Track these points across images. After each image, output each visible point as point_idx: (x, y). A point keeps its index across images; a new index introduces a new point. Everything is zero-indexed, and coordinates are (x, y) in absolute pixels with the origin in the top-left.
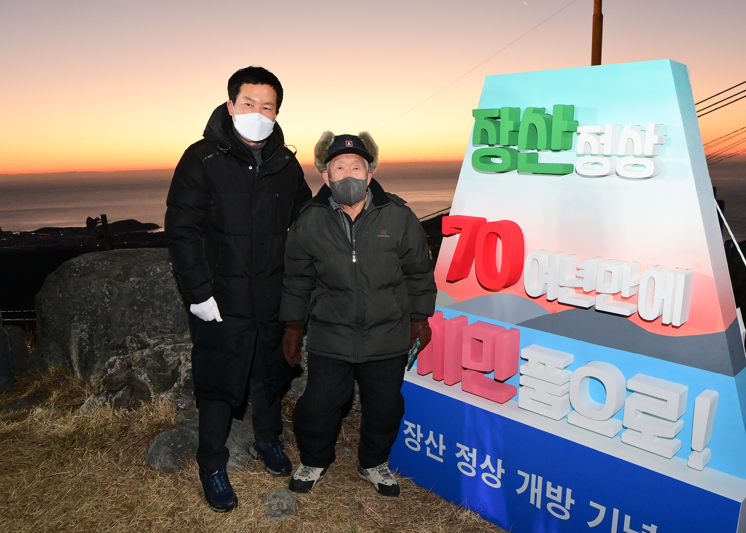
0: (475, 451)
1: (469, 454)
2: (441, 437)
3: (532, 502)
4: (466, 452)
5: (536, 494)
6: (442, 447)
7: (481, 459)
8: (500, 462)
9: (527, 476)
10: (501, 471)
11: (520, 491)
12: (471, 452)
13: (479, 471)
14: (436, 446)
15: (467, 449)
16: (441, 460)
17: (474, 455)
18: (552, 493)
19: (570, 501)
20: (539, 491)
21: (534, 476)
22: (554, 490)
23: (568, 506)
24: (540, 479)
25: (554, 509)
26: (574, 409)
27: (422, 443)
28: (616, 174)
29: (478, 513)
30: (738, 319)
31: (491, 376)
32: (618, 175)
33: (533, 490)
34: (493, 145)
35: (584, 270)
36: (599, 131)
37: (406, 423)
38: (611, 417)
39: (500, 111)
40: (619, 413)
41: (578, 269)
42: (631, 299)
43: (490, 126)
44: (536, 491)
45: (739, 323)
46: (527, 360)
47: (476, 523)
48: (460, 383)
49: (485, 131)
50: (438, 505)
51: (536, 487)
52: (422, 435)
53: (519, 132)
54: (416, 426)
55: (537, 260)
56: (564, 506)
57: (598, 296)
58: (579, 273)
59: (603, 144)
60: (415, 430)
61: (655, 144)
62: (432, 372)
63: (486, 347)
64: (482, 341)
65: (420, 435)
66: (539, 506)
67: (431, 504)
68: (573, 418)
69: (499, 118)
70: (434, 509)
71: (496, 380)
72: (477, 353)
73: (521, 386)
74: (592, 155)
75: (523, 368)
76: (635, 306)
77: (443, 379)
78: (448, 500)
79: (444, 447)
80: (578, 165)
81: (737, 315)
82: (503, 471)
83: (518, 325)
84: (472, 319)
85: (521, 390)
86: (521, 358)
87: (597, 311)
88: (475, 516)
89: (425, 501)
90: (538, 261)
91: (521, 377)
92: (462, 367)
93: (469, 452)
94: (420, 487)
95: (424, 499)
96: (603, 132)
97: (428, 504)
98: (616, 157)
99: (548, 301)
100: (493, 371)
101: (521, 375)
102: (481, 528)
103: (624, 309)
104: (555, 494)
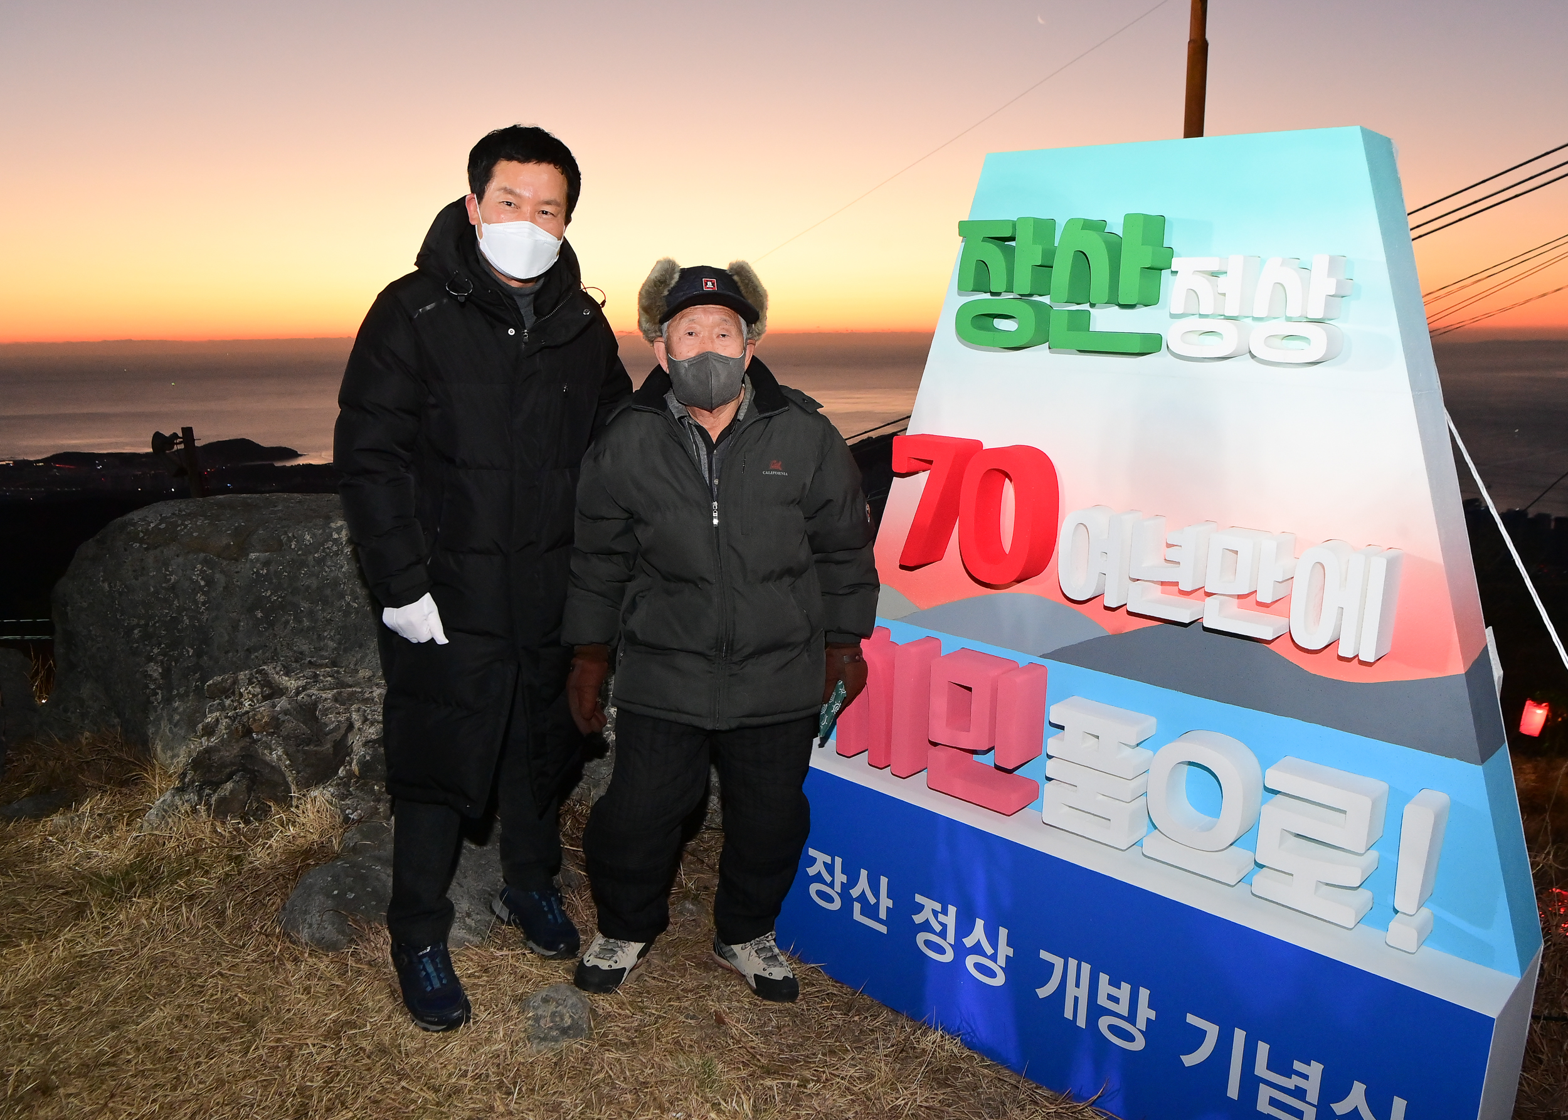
0: (952, 910)
1: (941, 917)
2: (884, 881)
3: (1068, 1014)
4: (935, 914)
5: (1076, 999)
6: (886, 903)
7: (964, 927)
8: (1003, 933)
9: (1058, 962)
10: (1005, 951)
11: (1043, 992)
12: (945, 912)
13: (961, 951)
14: (872, 900)
15: (938, 907)
16: (883, 929)
17: (950, 919)
18: (1111, 998)
19: (1145, 1013)
20: (1083, 993)
21: (1073, 963)
22: (1114, 991)
23: (1141, 1024)
24: (1086, 968)
25: (1113, 1028)
26: (1156, 828)
27: (845, 894)
28: (1248, 354)
29: (958, 1036)
30: (1489, 649)
31: (988, 760)
32: (1253, 356)
33: (1071, 991)
34: (998, 294)
35: (1181, 546)
36: (1215, 268)
37: (812, 852)
38: (1231, 845)
39: (1014, 225)
40: (1247, 837)
41: (1169, 546)
42: (1277, 606)
43: (994, 256)
44: (1077, 994)
45: (1491, 658)
46: (1062, 728)
47: (953, 1056)
48: (924, 773)
49: (983, 266)
50: (875, 1019)
51: (1077, 985)
52: (844, 879)
53: (1052, 267)
54: (833, 860)
55: (1085, 526)
56: (1134, 1024)
57: (1208, 599)
58: (1172, 554)
59: (1224, 295)
60: (830, 868)
61: (1330, 296)
62: (867, 750)
63: (979, 703)
64: (970, 689)
65: (840, 878)
66: (1081, 1022)
67: (863, 1017)
68: (1154, 846)
69: (1013, 239)
70: (868, 1027)
71: (997, 767)
72: (960, 714)
73: (1049, 779)
74: (1201, 316)
75: (1052, 744)
76: (1283, 621)
77: (889, 765)
78: (896, 1011)
79: (890, 903)
80: (1173, 335)
81: (1488, 641)
82: (1010, 952)
83: (1044, 656)
84: (950, 643)
85: (1048, 788)
86: (1051, 724)
87: (1206, 629)
88: (952, 1042)
89: (849, 1012)
90: (1087, 529)
91: (1049, 762)
92: (929, 741)
93: (941, 913)
94: (839, 983)
95: (848, 1008)
96: (1223, 269)
97: (856, 1018)
98: (1249, 320)
99: (1106, 608)
100: (993, 748)
101: (1050, 757)
102: (964, 1066)
103: (1261, 628)
104: (1115, 1000)
